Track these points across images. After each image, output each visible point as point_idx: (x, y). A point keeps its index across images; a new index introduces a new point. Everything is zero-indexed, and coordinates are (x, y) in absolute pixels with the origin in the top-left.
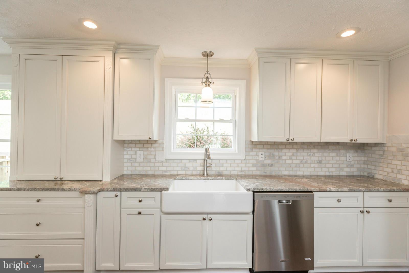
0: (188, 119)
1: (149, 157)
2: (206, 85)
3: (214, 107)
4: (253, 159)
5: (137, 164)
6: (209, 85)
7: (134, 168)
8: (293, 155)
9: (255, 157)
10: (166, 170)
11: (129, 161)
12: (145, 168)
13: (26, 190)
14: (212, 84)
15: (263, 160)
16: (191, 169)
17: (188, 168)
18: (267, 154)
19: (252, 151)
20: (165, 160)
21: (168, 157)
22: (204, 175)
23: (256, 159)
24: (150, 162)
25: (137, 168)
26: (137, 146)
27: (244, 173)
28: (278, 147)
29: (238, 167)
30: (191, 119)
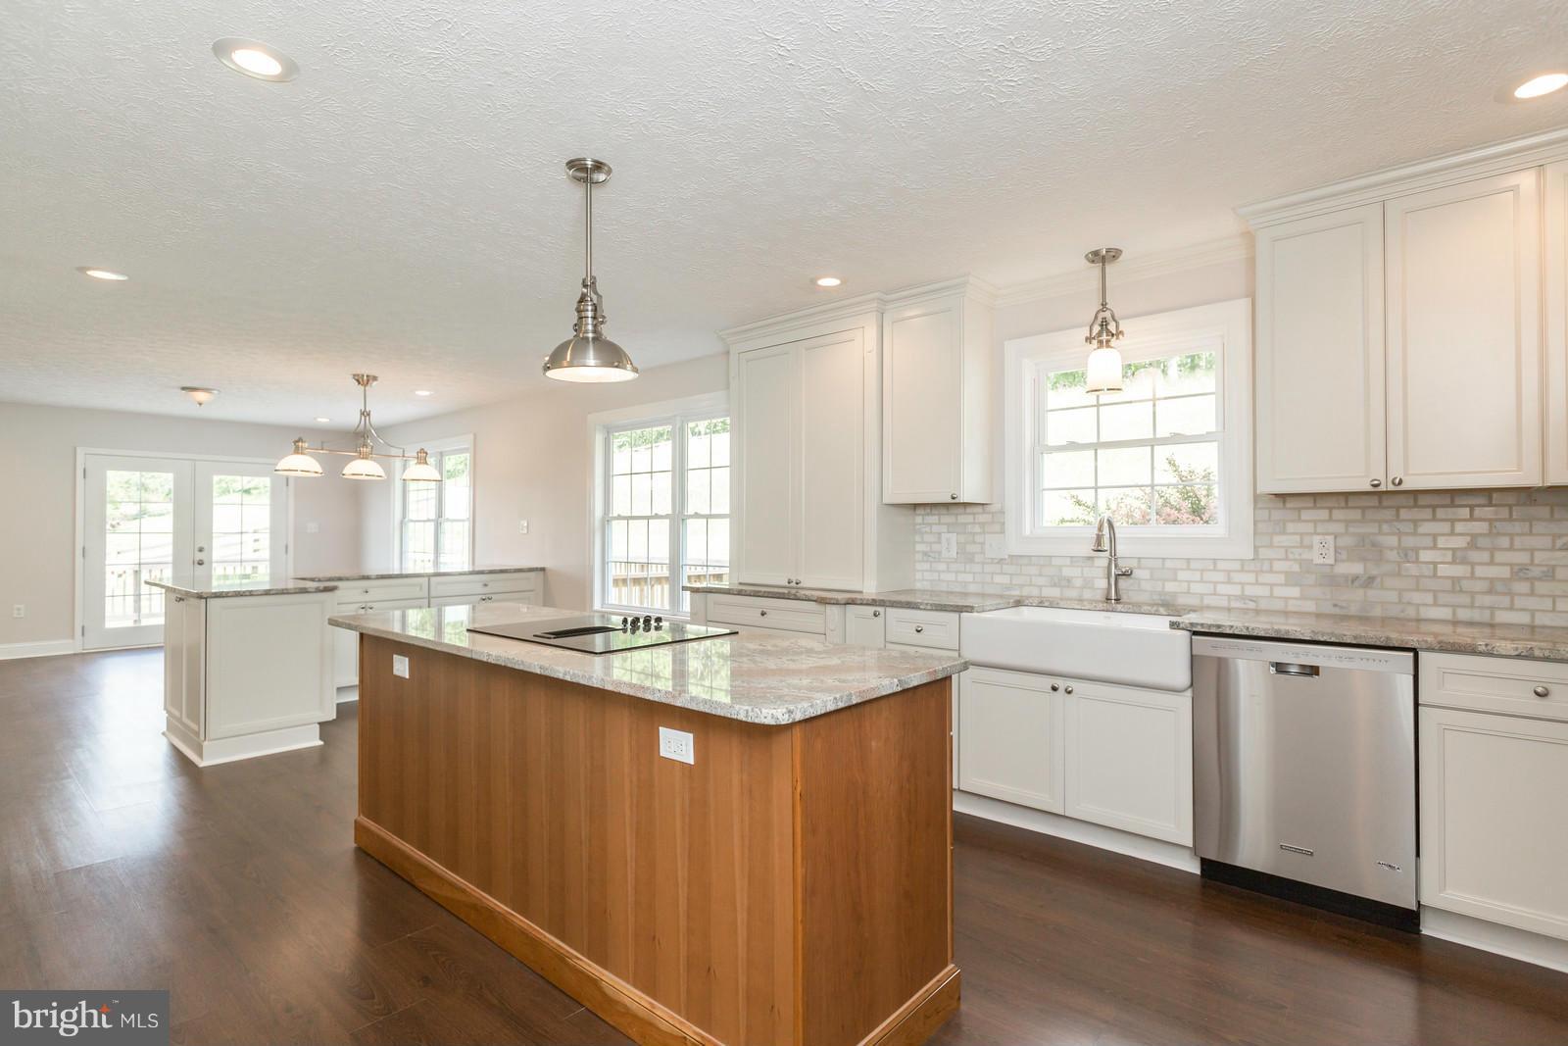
0: (1073, 443)
1: (970, 548)
2: (1101, 342)
3: (1154, 400)
4: (1287, 559)
5: (942, 567)
6: (1108, 341)
7: (935, 576)
8: (1473, 545)
9: (1293, 550)
10: (1011, 584)
11: (925, 559)
12: (961, 577)
13: (748, 593)
14: (1117, 339)
15: (1331, 561)
16: (1078, 583)
17: (1069, 581)
18: (1347, 541)
19: (1284, 532)
20: (1007, 557)
21: (1014, 548)
22: (1107, 599)
23: (1297, 557)
24: (972, 561)
25: (943, 576)
26: (942, 521)
27: (1252, 605)
28: (1398, 515)
29: (1229, 582)
30: (1080, 442)
